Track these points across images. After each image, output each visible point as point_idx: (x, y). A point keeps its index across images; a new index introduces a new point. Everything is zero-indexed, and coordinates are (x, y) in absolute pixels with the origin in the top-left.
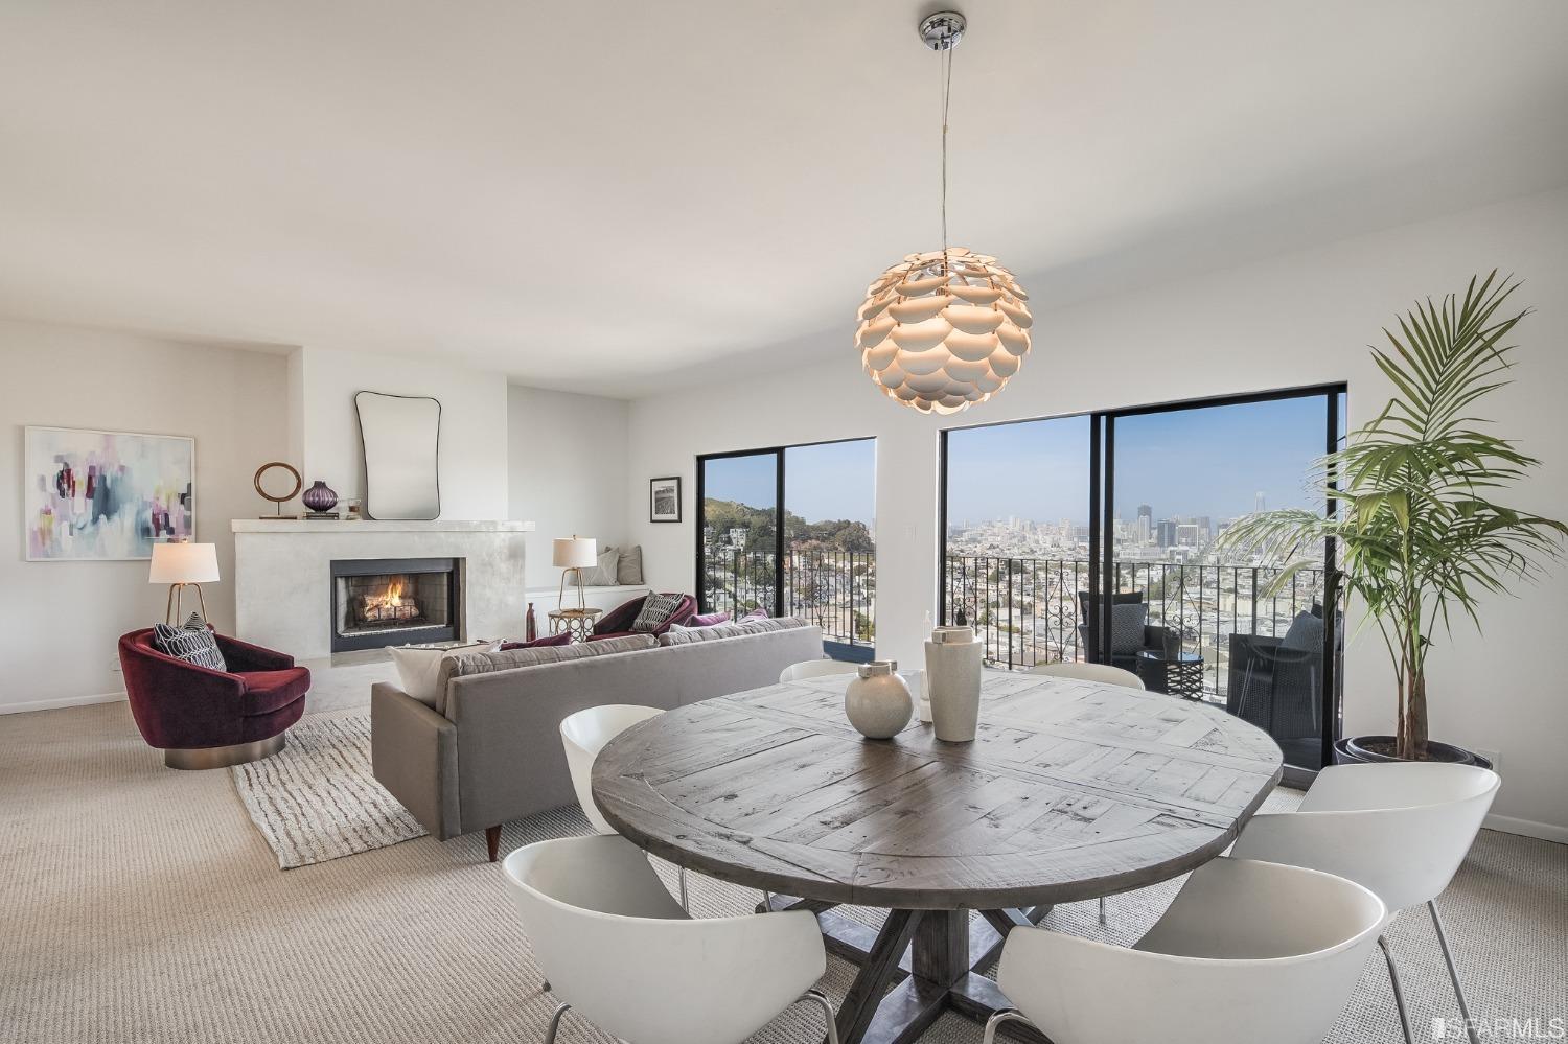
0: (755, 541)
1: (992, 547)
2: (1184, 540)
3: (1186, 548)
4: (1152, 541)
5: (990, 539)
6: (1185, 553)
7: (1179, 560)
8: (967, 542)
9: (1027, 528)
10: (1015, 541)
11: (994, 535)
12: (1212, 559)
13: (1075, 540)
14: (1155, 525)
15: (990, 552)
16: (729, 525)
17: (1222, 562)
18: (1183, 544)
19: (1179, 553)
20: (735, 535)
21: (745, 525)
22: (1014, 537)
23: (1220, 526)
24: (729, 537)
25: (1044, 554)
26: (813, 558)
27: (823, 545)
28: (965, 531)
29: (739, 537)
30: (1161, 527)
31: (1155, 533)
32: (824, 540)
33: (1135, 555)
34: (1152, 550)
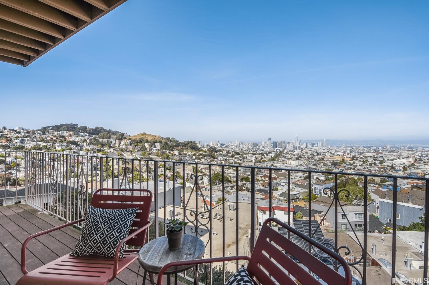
0: (163, 147)
1: (231, 148)
3: (279, 148)
4: (272, 147)
5: (231, 147)
6: (279, 150)
7: (278, 152)
8: (225, 147)
9: (241, 144)
10: (238, 147)
11: (232, 145)
12: (286, 151)
13: (253, 147)
14: (272, 143)
15: (231, 150)
16: (156, 142)
17: (288, 152)
19: (278, 150)
20: (157, 145)
21: (160, 142)
23: (287, 143)
25: (245, 150)
26: (180, 152)
27: (184, 148)
28: (224, 144)
29: (158, 146)
30: (274, 143)
31: (272, 145)
32: (184, 146)
33: (268, 150)
34: (271, 149)
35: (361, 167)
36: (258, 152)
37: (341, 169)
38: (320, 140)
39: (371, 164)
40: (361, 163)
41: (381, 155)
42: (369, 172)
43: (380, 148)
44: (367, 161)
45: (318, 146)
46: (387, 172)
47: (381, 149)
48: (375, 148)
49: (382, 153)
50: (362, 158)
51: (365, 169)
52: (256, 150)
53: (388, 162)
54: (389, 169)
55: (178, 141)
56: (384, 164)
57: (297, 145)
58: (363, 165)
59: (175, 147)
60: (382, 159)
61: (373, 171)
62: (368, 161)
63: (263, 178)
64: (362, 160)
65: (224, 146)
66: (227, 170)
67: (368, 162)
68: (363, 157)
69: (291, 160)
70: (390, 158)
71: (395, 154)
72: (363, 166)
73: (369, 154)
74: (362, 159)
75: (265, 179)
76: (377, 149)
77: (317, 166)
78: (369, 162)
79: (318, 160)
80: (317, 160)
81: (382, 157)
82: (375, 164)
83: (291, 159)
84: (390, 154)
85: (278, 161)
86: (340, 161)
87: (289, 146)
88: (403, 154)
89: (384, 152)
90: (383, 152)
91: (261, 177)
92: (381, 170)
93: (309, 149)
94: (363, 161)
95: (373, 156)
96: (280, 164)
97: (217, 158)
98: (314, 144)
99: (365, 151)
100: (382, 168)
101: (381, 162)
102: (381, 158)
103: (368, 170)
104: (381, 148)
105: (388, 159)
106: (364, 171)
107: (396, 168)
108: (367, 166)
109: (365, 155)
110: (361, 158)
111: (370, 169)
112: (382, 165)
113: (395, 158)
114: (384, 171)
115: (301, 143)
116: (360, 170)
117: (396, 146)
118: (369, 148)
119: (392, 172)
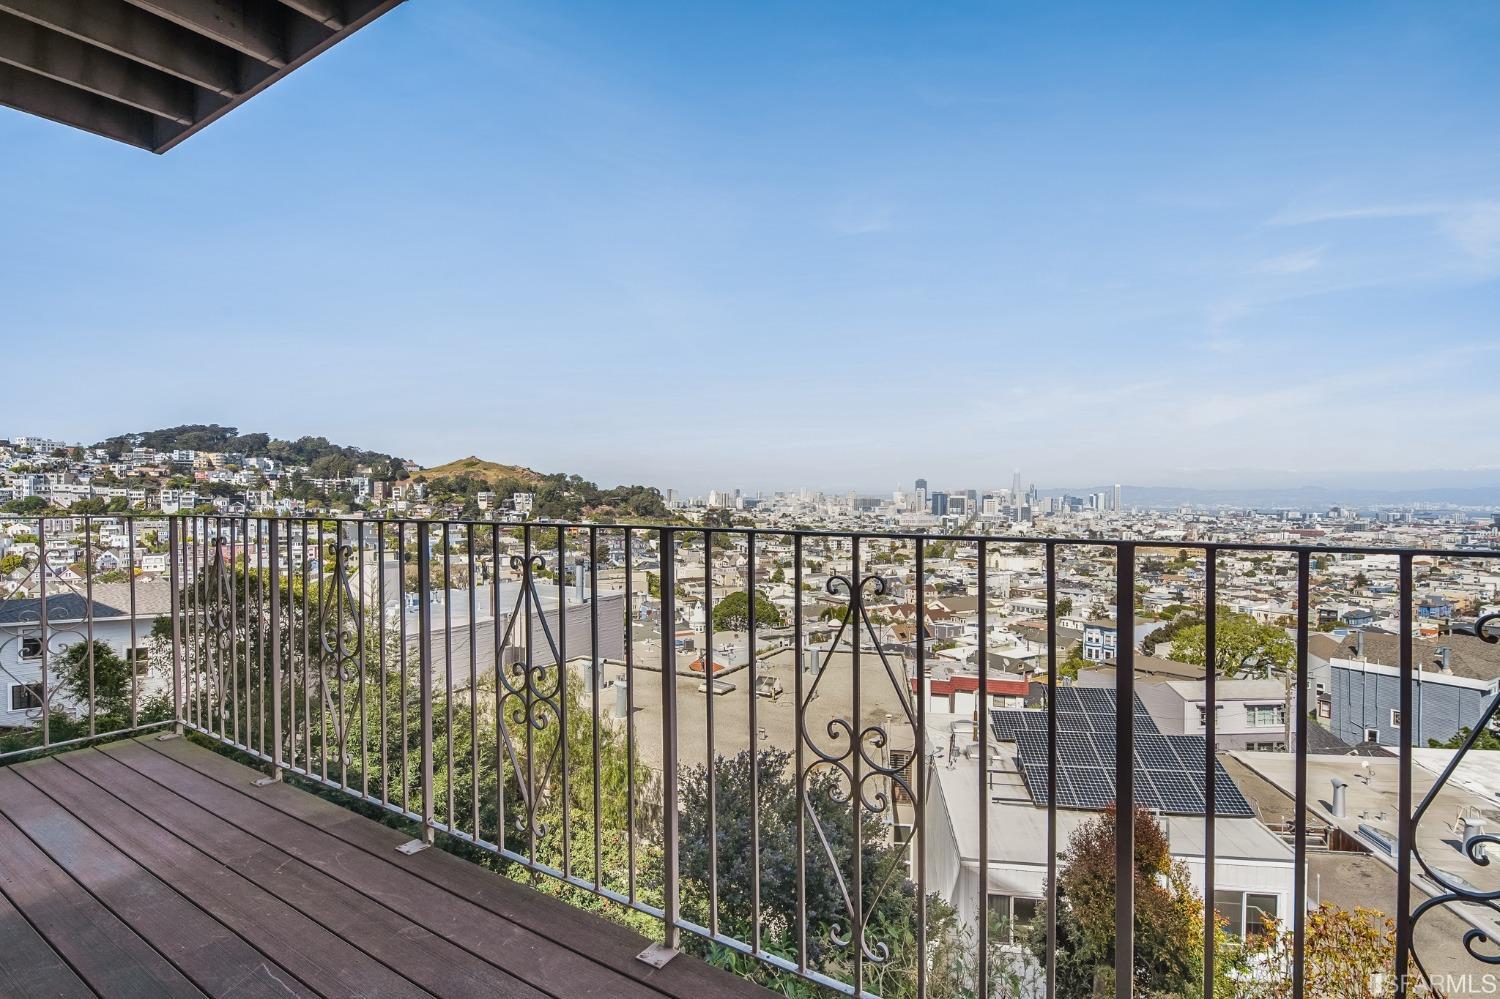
0: (541, 506)
1: (784, 515)
2: (955, 510)
3: (956, 516)
4: (927, 510)
5: (784, 509)
6: (955, 521)
7: (951, 527)
8: (761, 512)
9: (817, 500)
10: (807, 510)
11: (787, 505)
12: (978, 525)
13: (861, 509)
14: (930, 496)
15: (782, 520)
16: (512, 489)
17: (987, 528)
18: (953, 513)
19: (950, 521)
20: (519, 500)
21: (535, 491)
22: (805, 508)
23: (984, 497)
24: (513, 502)
25: (832, 522)
27: (615, 509)
28: (759, 502)
30: (935, 498)
31: (930, 504)
32: (616, 505)
33: (914, 522)
34: (927, 518)
35: (1249, 580)
36: (880, 528)
37: (1176, 587)
38: (1102, 489)
39: (1282, 571)
40: (1248, 566)
41: (1319, 539)
42: (1278, 596)
44: (1270, 558)
45: (1092, 510)
46: (1342, 596)
47: (1319, 519)
48: (1298, 515)
49: (1322, 534)
51: (1262, 584)
52: (874, 522)
53: (1345, 562)
54: (1348, 587)
55: (594, 488)
56: (1331, 569)
57: (1020, 503)
58: (1256, 572)
59: (583, 509)
61: (1293, 593)
62: (1274, 558)
63: (899, 615)
64: (1251, 556)
65: (760, 506)
66: (770, 585)
67: (1274, 561)
69: (997, 553)
71: (1369, 535)
72: (1254, 576)
73: (1275, 538)
75: (907, 617)
76: (1304, 519)
77: (1090, 576)
78: (1275, 564)
79: (1095, 556)
80: (1091, 555)
83: (999, 551)
84: (1350, 535)
85: (952, 559)
86: (1173, 560)
87: (991, 509)
88: (1397, 536)
89: (1329, 529)
90: (1325, 530)
91: (893, 610)
92: (1322, 589)
93: (1062, 520)
94: (1257, 561)
96: (959, 568)
97: (731, 547)
98: (1080, 502)
99: (1261, 527)
100: (1323, 584)
101: (1320, 564)
103: (1272, 588)
104: (1319, 516)
106: (1258, 591)
107: (1376, 582)
108: (1271, 578)
109: (1260, 538)
111: (1281, 585)
112: (1324, 572)
114: (1332, 594)
115: (1031, 499)
116: (1246, 589)
117: (1374, 508)
118: (1275, 516)
119: (1361, 595)
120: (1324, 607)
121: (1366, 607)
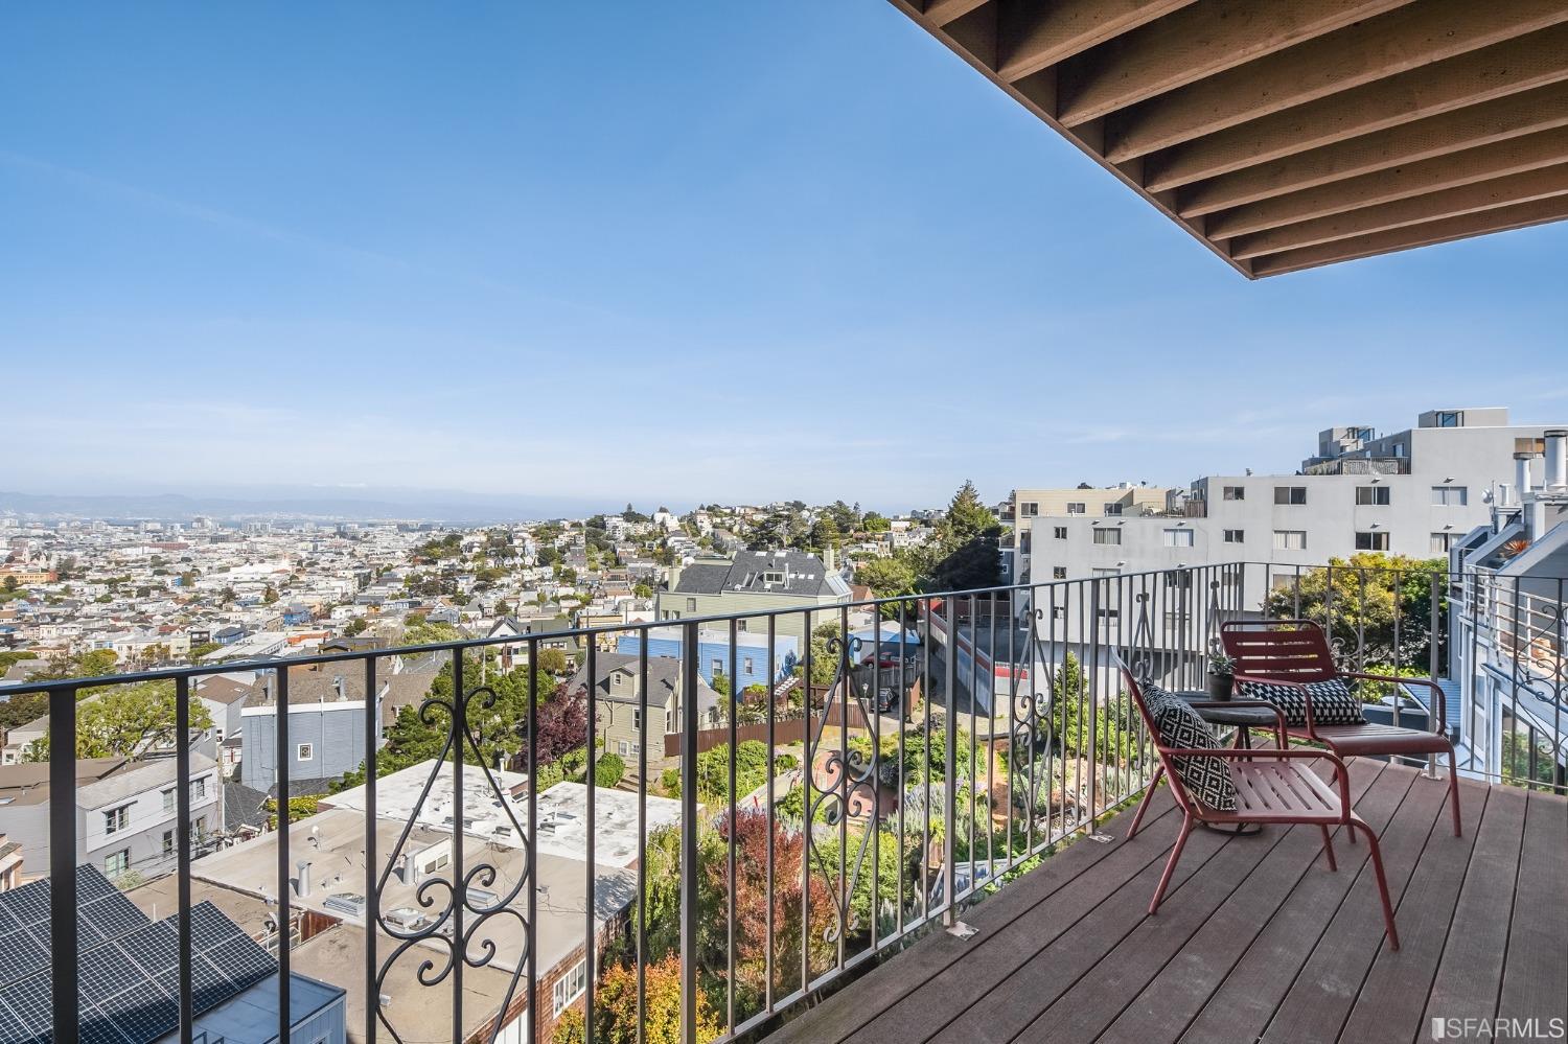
35: (104, 606)
39: (144, 592)
40: (102, 590)
41: (183, 554)
42: (141, 621)
43: (178, 525)
44: (128, 578)
46: (212, 614)
47: (182, 530)
48: (158, 526)
49: (185, 546)
50: (102, 569)
51: (120, 610)
53: (212, 576)
54: (217, 603)
56: (198, 585)
58: (113, 595)
60: (189, 569)
61: (158, 617)
62: (132, 578)
64: (105, 577)
67: (134, 581)
68: (109, 563)
70: (218, 563)
71: (233, 546)
72: (110, 601)
73: (132, 553)
74: (107, 571)
76: (164, 532)
78: (135, 584)
81: (186, 560)
82: (162, 588)
84: (214, 546)
88: (259, 547)
89: (194, 542)
92: (189, 607)
94: (111, 583)
95: (153, 558)
99: (115, 541)
100: (191, 602)
101: (186, 580)
102: (184, 565)
103: (134, 613)
104: (182, 527)
105: (210, 568)
106: (118, 619)
107: (243, 595)
108: (131, 601)
109: (115, 555)
110: (98, 571)
111: (143, 608)
112: (191, 589)
113: (235, 560)
114: (200, 612)
116: (102, 618)
117: (235, 518)
118: (132, 528)
119: (230, 610)
120: (195, 629)
121: (237, 622)
